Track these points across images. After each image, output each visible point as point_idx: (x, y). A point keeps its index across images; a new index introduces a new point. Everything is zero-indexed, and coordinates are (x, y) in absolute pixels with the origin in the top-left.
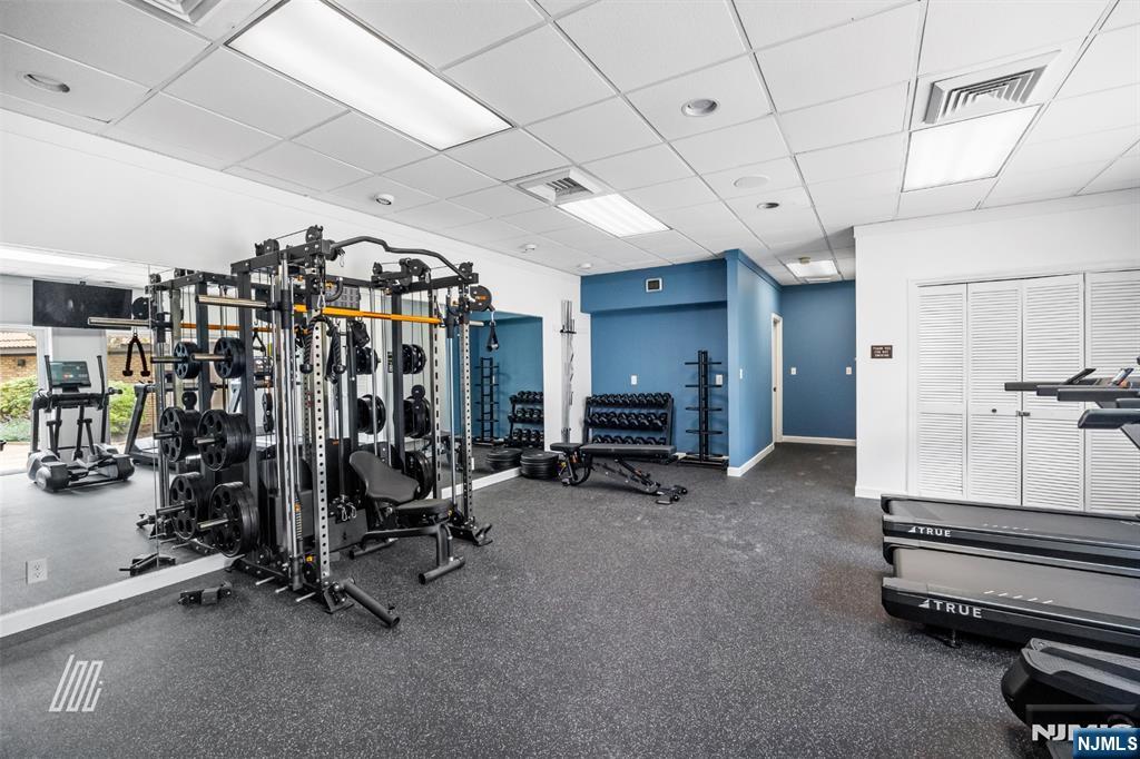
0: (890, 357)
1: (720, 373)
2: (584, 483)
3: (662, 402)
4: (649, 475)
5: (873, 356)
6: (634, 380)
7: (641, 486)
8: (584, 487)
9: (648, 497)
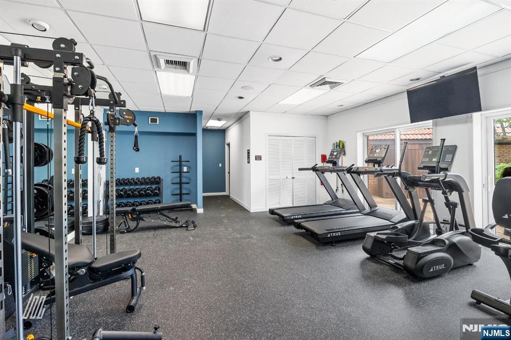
0: (261, 160)
1: (185, 166)
2: (135, 230)
3: (157, 181)
4: (177, 218)
5: (256, 160)
6: (137, 170)
7: (173, 224)
8: (136, 232)
9: (179, 229)
